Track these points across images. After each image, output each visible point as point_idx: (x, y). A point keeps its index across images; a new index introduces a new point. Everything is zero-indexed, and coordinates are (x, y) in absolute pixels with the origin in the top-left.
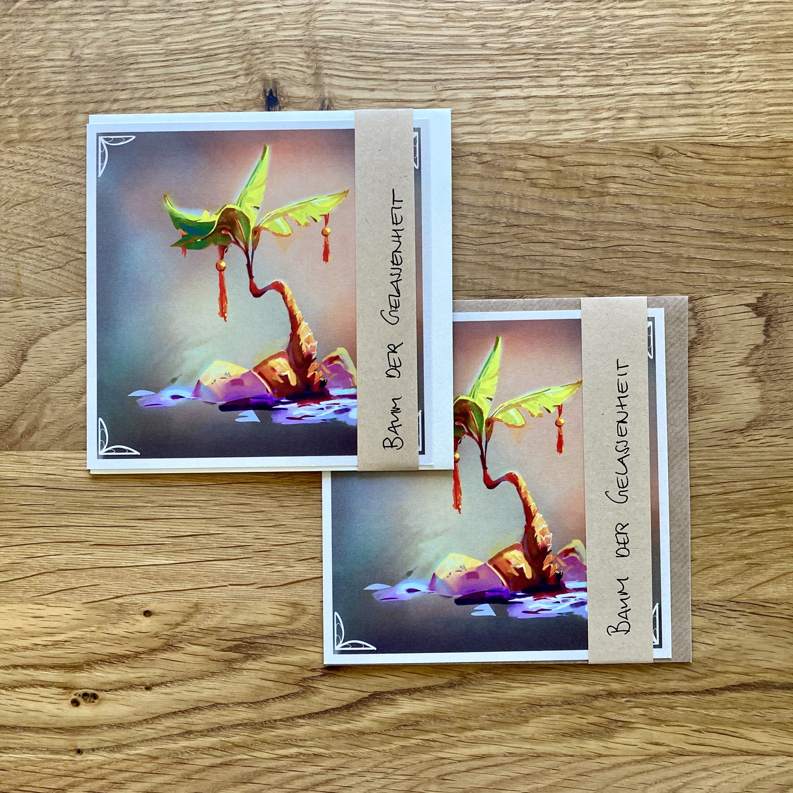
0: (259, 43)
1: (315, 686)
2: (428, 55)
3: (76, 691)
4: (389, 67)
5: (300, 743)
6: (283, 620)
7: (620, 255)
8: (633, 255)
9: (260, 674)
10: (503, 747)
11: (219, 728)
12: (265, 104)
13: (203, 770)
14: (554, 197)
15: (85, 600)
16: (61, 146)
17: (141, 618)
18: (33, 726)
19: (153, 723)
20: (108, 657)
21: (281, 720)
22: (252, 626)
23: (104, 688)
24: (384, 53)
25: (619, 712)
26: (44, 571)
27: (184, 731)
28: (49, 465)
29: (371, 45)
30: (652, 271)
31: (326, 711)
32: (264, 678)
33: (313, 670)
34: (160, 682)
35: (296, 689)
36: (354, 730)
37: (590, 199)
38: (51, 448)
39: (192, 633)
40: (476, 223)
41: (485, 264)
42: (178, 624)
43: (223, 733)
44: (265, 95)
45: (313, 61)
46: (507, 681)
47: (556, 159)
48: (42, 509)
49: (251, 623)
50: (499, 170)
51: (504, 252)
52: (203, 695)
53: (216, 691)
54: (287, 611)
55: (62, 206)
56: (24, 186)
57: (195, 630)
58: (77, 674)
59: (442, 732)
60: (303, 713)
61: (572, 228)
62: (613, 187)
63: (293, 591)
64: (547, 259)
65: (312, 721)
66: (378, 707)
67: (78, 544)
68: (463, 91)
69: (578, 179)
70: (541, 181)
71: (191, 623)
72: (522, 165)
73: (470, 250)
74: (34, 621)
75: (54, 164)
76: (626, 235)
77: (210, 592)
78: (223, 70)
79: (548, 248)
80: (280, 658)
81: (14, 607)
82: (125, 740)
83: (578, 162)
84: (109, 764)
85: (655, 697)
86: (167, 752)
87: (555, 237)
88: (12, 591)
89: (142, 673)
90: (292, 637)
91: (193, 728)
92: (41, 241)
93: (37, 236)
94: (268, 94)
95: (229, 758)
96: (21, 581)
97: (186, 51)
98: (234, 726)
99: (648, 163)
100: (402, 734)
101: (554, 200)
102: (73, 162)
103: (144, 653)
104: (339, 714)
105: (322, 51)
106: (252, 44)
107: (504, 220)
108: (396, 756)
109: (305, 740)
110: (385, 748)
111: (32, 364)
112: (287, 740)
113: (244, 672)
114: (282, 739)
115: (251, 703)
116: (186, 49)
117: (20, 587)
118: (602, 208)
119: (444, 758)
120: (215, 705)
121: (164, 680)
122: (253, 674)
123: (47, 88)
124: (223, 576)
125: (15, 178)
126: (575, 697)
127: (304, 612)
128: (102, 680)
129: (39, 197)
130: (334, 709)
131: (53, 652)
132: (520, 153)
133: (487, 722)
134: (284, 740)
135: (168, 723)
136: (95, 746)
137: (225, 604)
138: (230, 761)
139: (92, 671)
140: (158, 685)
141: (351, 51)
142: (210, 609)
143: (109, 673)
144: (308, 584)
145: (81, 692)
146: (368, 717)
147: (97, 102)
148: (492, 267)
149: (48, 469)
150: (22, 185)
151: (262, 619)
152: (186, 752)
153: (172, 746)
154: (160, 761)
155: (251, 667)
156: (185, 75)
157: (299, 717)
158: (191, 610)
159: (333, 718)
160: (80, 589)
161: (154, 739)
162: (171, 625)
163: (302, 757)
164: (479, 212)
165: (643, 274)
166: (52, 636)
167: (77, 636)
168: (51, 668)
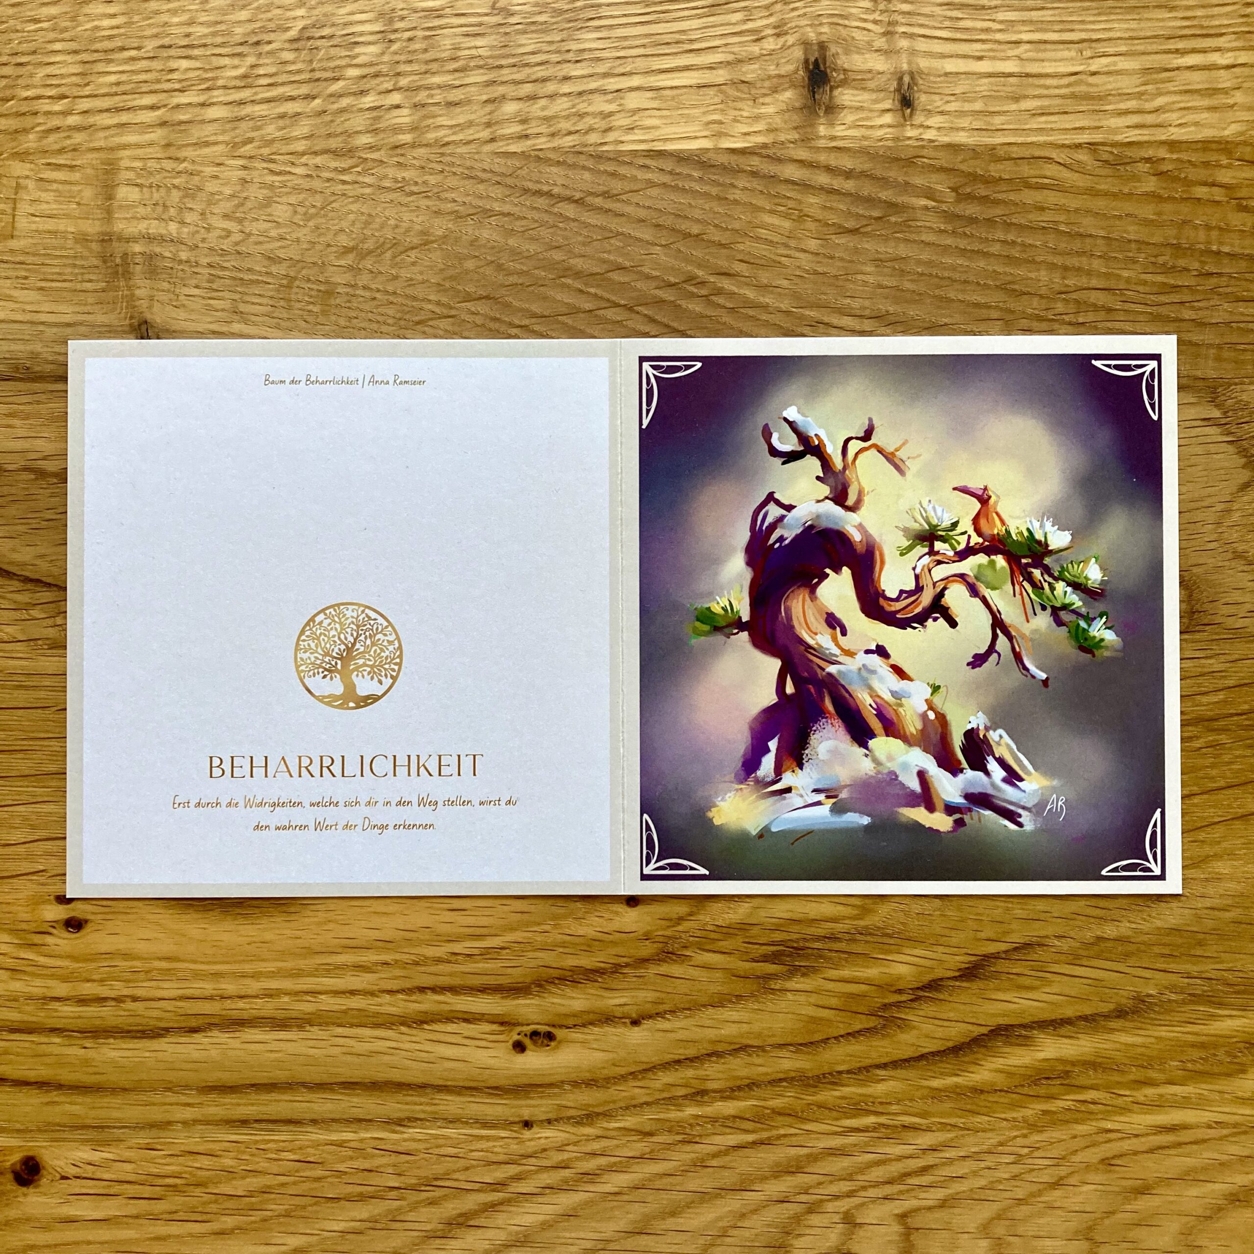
3: (519, 1029)
12: (807, 82)
16: (478, 153)
17: (623, 909)
18: (452, 1083)
20: (570, 973)
22: (799, 922)
23: (565, 1023)
34: (654, 1011)
39: (703, 933)
42: (681, 919)
44: (806, 67)
45: (882, 12)
49: (799, 917)
55: (483, 250)
56: (421, 219)
57: (709, 927)
58: (521, 1001)
71: (701, 917)
74: (450, 916)
75: (469, 183)
78: (738, 29)
89: (625, 998)
92: (451, 308)
93: (444, 299)
94: (811, 67)
102: (499, 179)
103: (628, 965)
121: (661, 1008)
125: (406, 205)
128: (562, 1010)
129: (445, 237)
131: (482, 966)
139: (546, 995)
140: (650, 1017)
143: (573, 997)
145: (528, 1029)
150: (417, 216)
156: (677, 36)
162: (670, 920)
166: (480, 940)
167: (521, 940)
168: (479, 991)
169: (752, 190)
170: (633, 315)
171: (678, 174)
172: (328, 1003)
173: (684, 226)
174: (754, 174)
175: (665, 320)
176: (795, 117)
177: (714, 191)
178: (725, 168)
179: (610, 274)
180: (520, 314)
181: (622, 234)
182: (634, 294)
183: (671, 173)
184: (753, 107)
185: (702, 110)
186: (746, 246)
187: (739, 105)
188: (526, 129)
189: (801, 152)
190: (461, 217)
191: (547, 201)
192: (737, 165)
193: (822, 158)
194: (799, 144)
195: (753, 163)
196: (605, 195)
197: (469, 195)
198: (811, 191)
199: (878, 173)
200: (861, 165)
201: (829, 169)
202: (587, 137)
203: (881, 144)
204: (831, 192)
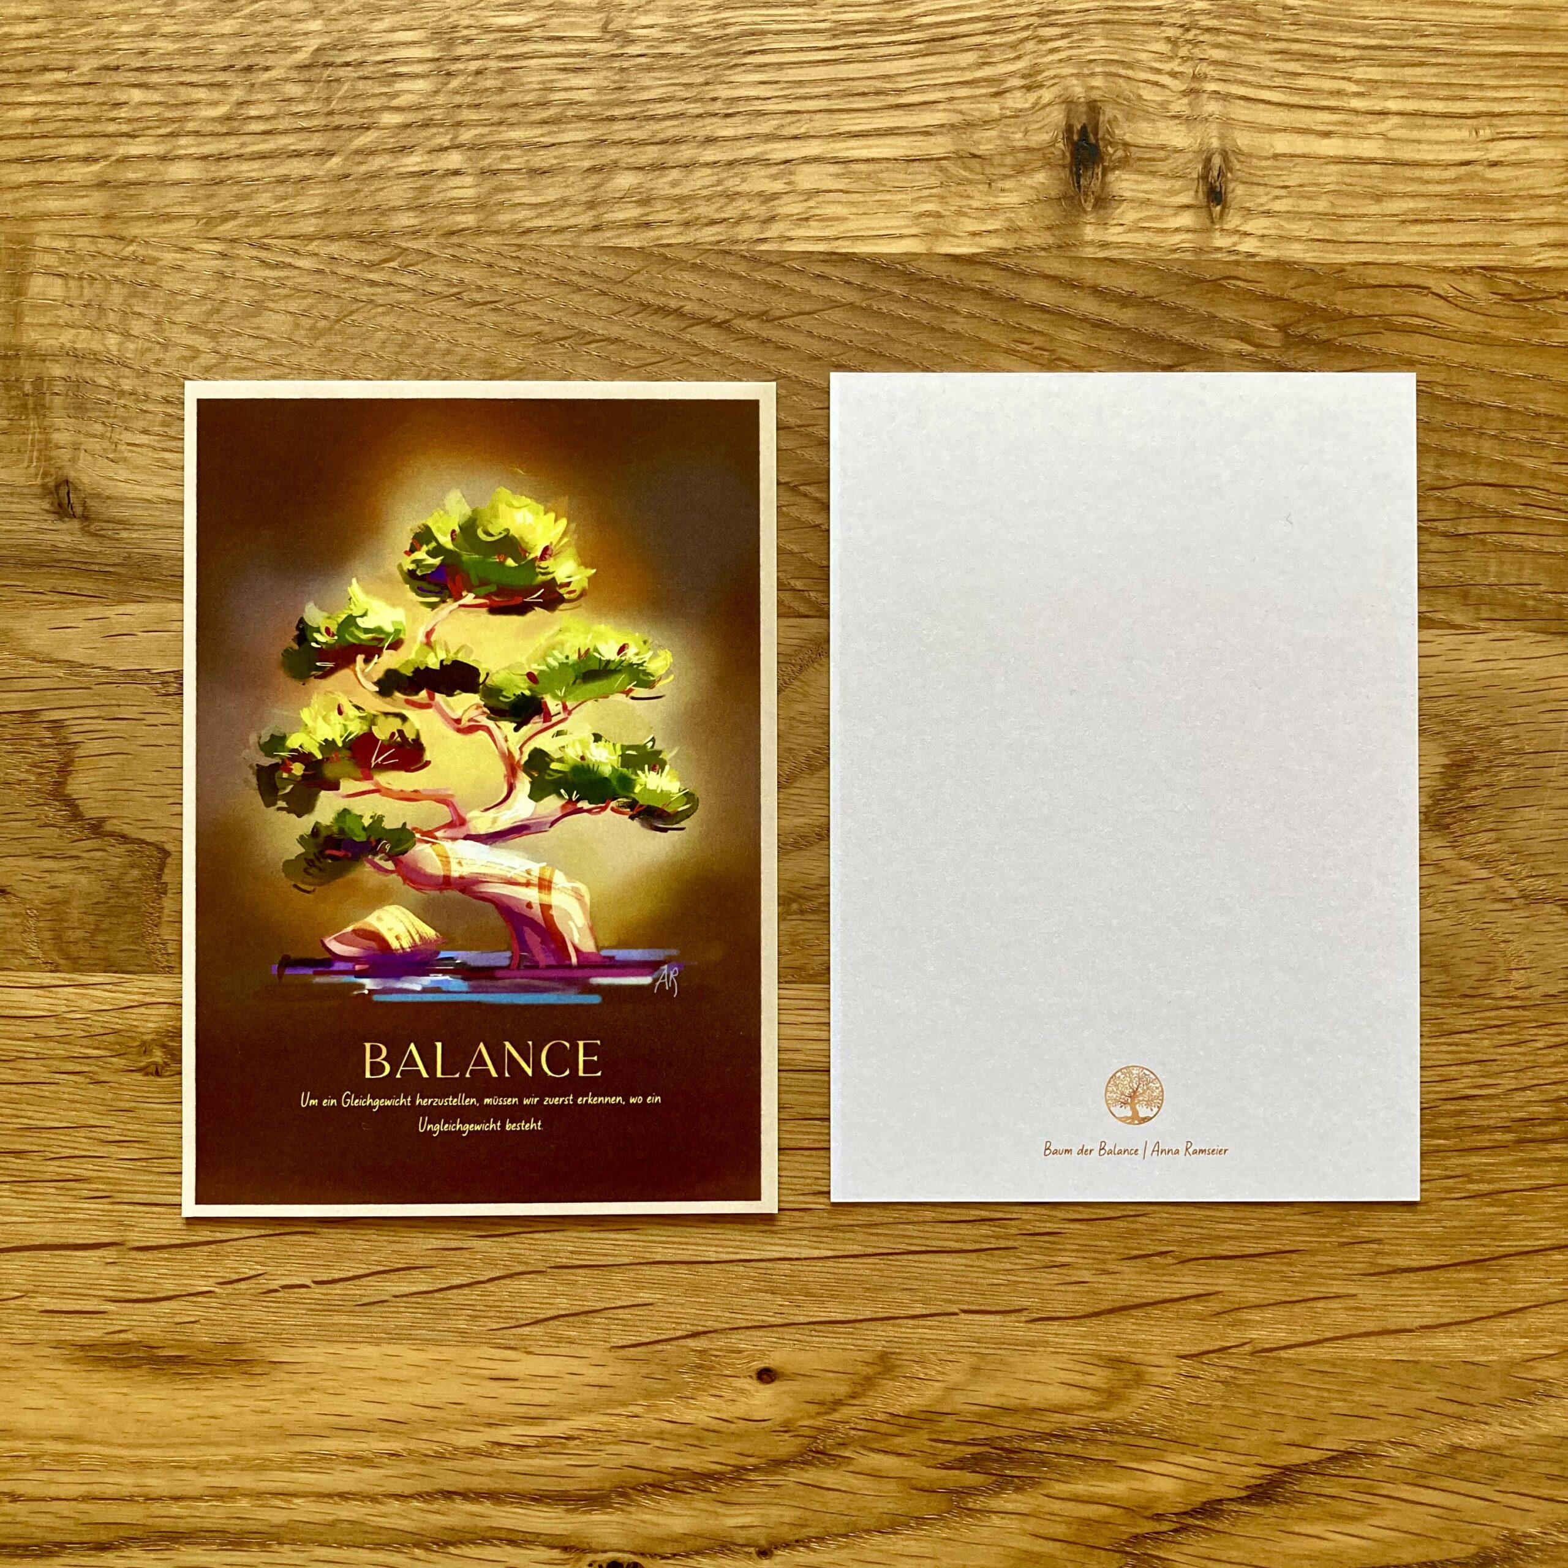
0: (1057, 13)
1: (1162, 1555)
2: (1461, 54)
3: (590, 1558)
4: (1369, 81)
6: (1086, 1397)
9: (1031, 1525)
12: (1068, 159)
15: (616, 1341)
16: (573, 247)
17: (751, 1385)
20: (670, 1478)
22: (1014, 1411)
23: (659, 1550)
24: (1356, 47)
26: (521, 1269)
29: (1325, 27)
32: (1042, 1532)
34: (793, 1538)
39: (871, 1425)
42: (838, 1403)
44: (1069, 138)
45: (1185, 59)
49: (1013, 1403)
54: (1099, 1377)
56: (485, 342)
57: (880, 1417)
58: (597, 1517)
63: (1112, 1330)
68: (1543, 143)
71: (869, 1401)
73: (1550, 522)
74: (492, 1388)
75: (559, 291)
77: (918, 1327)
78: (968, 76)
80: (1080, 1488)
81: (448, 1353)
88: (443, 1314)
89: (751, 1516)
90: (1108, 1437)
94: (1076, 137)
96: (466, 1291)
97: (882, 27)
102: (604, 287)
103: (756, 1469)
105: (1206, 37)
106: (1039, 15)
113: (994, 1517)
116: (882, 21)
117: (461, 1307)
121: (805, 1532)
122: (1013, 1523)
123: (543, 104)
124: (948, 1290)
125: (464, 321)
127: (1139, 1379)
128: (655, 1531)
129: (521, 370)
131: (537, 1463)
137: (950, 1358)
139: (632, 1509)
140: (787, 1545)
141: (1276, 40)
142: (916, 1367)
143: (673, 1514)
144: (1148, 1316)
145: (603, 1558)
147: (663, 142)
150: (480, 338)
151: (1036, 1395)
155: (1010, 1507)
156: (878, 84)
158: (869, 1370)
160: (605, 1314)
162: (821, 1403)
166: (537, 1425)
167: (597, 1427)
168: (533, 1499)
169: (982, 319)
170: (798, 497)
171: (871, 290)
172: (305, 1510)
174: (986, 294)
176: (1050, 212)
177: (926, 317)
178: (943, 284)
181: (785, 376)
182: (800, 466)
183: (861, 288)
184: (987, 194)
185: (910, 197)
187: (970, 189)
188: (647, 215)
189: (1056, 265)
190: (545, 342)
191: (675, 324)
192: (961, 280)
193: (1088, 274)
194: (1055, 252)
195: (983, 278)
196: (763, 317)
197: (558, 309)
198: (1069, 323)
199: (1169, 300)
200: (1144, 288)
201: (1097, 291)
202: (738, 229)
203: (1176, 256)
204: (1099, 325)
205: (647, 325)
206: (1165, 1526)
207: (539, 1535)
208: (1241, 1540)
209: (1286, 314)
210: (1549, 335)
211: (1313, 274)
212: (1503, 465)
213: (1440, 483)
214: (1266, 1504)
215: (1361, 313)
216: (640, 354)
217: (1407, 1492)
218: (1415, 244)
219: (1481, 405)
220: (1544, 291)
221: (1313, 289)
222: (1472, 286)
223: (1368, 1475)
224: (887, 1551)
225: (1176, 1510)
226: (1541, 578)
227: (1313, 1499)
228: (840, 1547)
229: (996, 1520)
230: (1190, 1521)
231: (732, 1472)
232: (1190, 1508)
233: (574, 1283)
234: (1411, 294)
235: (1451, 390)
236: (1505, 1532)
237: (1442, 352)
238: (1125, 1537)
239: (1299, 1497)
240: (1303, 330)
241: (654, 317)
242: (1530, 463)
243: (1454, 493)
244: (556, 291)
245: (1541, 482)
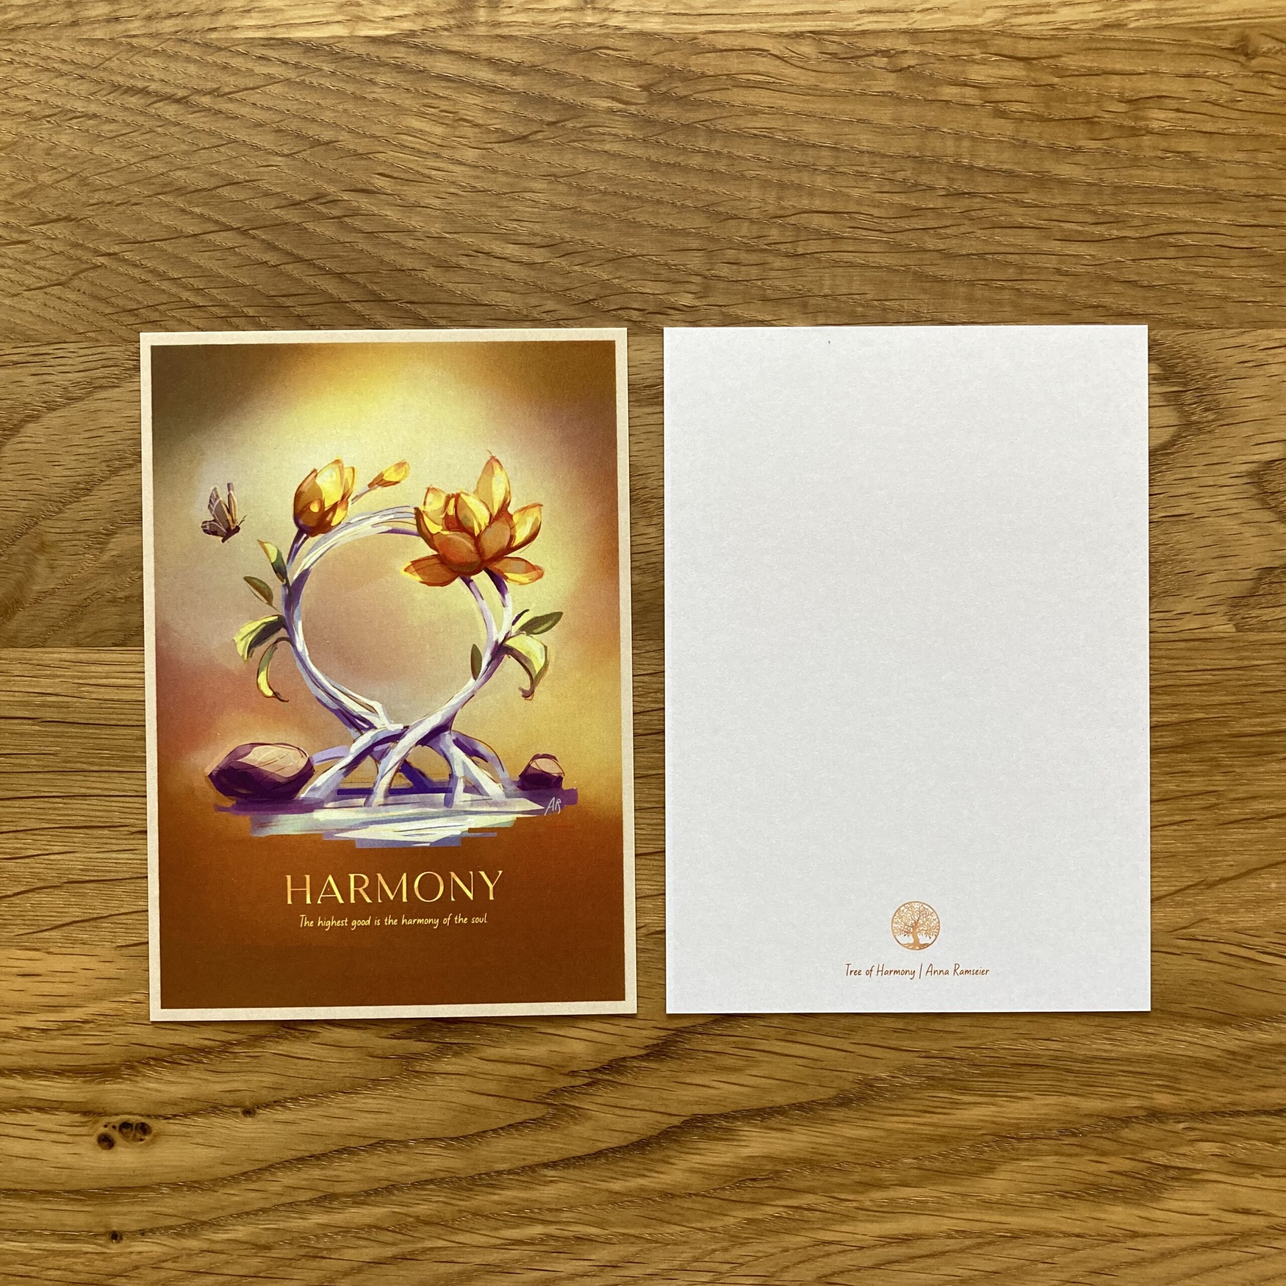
1: (577, 1104)
3: (105, 1120)
5: (549, 1217)
7: (1171, 252)
8: (1197, 254)
9: (468, 1083)
10: (946, 1221)
11: (390, 1188)
13: (360, 1270)
14: (1040, 138)
15: (121, 942)
16: (57, 39)
18: (24, 1187)
19: (259, 1179)
20: (167, 1053)
21: (510, 1172)
23: (163, 1113)
25: (1172, 1150)
26: (39, 884)
27: (321, 1194)
28: (47, 677)
30: (1234, 285)
31: (599, 1154)
32: (477, 1089)
33: (573, 1074)
34: (272, 1099)
35: (539, 1111)
36: (654, 1190)
37: (1111, 142)
38: (49, 643)
40: (886, 189)
41: (907, 270)
43: (397, 1197)
46: (952, 1092)
47: (1045, 62)
48: (34, 762)
50: (931, 85)
51: (942, 247)
52: (357, 1125)
53: (384, 1115)
55: (62, 161)
58: (108, 1086)
59: (826, 1191)
60: (555, 1157)
61: (1078, 199)
62: (1158, 118)
64: (1030, 260)
65: (572, 1173)
66: (701, 1145)
67: (106, 832)
69: (1087, 103)
70: (1015, 107)
72: (977, 74)
73: (876, 242)
74: (20, 983)
75: (44, 77)
76: (1183, 213)
79: (1029, 239)
80: (507, 1051)
82: (202, 1213)
83: (1090, 68)
84: (175, 1259)
85: (1242, 1120)
86: (288, 1236)
87: (1045, 216)
89: (237, 1083)
91: (339, 1189)
92: (22, 232)
93: (13, 221)
95: (407, 1248)
98: (419, 1185)
99: (1227, 69)
100: (747, 1196)
101: (1042, 143)
102: (81, 72)
103: (239, 1043)
104: (624, 1160)
107: (944, 183)
108: (735, 1239)
109: (557, 1210)
110: (714, 1224)
111: (10, 477)
112: (522, 1211)
113: (437, 1078)
114: (515, 1208)
115: (452, 1139)
118: (1136, 158)
119: (831, 1243)
120: (381, 1144)
121: (280, 1095)
122: (453, 1083)
126: (1086, 1121)
128: (158, 1097)
129: (15, 143)
130: (613, 1150)
131: (61, 1043)
132: (973, 51)
133: (915, 1172)
134: (518, 1211)
135: (287, 1178)
136: (147, 1225)
138: (412, 1253)
139: (139, 1079)
140: (267, 1105)
143: (173, 1082)
145: (117, 1120)
146: (682, 1164)
148: (920, 277)
149: (45, 684)
152: (326, 1235)
153: (296, 1223)
154: (274, 1254)
155: (449, 1068)
157: (546, 1165)
159: (611, 1167)
160: (111, 919)
161: (264, 1210)
163: (552, 1243)
164: (893, 167)
165: (1218, 291)
166: (58, 1012)
167: (107, 1012)
168: (56, 1073)
169: (397, 87)
170: (248, 241)
171: (303, 67)
173: (313, 131)
174: (399, 68)
175: (288, 247)
177: (350, 88)
178: (363, 61)
179: (221, 189)
180: (108, 239)
181: (235, 141)
182: (249, 215)
183: (297, 66)
186: (391, 155)
188: (115, 11)
189: (458, 43)
190: (35, 119)
191: (142, 101)
192: (378, 57)
193: (483, 49)
194: (454, 30)
195: (396, 55)
196: (214, 93)
197: (44, 92)
198: (469, 89)
199: (552, 67)
200: (532, 59)
201: (491, 62)
202: (192, 21)
203: (556, 31)
204: (493, 90)
205: (118, 102)
206: (579, 1081)
207: (62, 1102)
208: (644, 1091)
209: (649, 76)
210: (869, 86)
211: (670, 41)
212: (833, 195)
213: (779, 213)
214: (662, 1060)
215: (712, 73)
216: (113, 127)
217: (779, 1047)
218: (755, 14)
219: (814, 146)
220: (864, 49)
221: (671, 55)
222: (807, 48)
223: (746, 1034)
224: (349, 1108)
225: (588, 1068)
226: (866, 288)
227: (701, 1056)
228: (311, 1106)
229: (439, 1080)
230: (600, 1076)
231: (219, 1046)
232: (599, 1065)
233: (84, 895)
234: (753, 57)
235: (788, 134)
236: (860, 1077)
237: (780, 103)
238: (547, 1091)
239: (690, 1054)
240: (664, 89)
241: (125, 96)
242: (856, 193)
243: (793, 220)
244: (42, 77)
245: (866, 208)
